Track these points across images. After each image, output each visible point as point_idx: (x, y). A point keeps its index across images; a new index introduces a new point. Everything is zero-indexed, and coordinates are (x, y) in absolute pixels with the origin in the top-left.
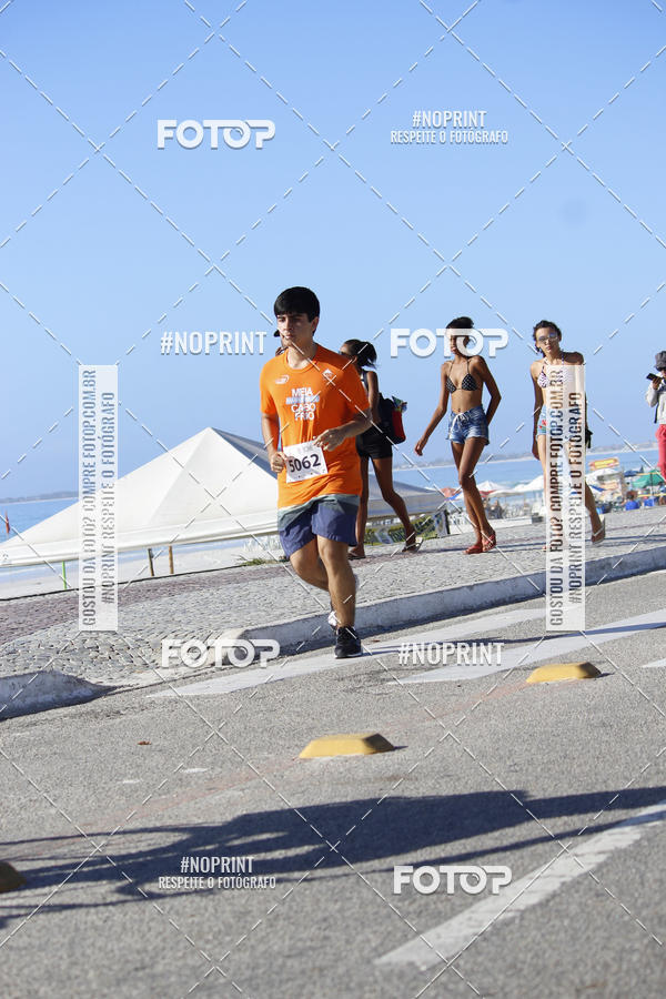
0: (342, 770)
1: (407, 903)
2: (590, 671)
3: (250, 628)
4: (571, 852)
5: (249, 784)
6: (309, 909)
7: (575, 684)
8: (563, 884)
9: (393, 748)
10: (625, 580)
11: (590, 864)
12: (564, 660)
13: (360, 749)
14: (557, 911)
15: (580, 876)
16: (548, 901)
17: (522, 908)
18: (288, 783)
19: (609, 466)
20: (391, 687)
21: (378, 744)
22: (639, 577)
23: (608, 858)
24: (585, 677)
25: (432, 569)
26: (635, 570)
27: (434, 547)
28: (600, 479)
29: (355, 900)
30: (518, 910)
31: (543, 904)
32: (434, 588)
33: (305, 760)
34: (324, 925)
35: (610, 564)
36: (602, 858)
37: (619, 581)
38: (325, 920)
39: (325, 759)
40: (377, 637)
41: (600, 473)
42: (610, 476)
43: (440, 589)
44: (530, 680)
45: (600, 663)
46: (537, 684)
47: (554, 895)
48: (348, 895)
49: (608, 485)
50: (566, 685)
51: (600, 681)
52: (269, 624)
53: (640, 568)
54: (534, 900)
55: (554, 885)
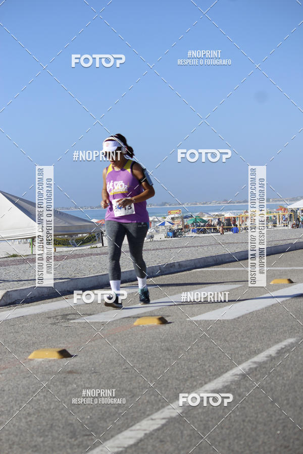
0: (47, 366)
1: (73, 440)
2: (163, 321)
3: (9, 290)
4: (149, 418)
5: (5, 371)
6: (28, 440)
7: (156, 327)
8: (146, 434)
9: (71, 356)
10: (181, 273)
11: (158, 424)
12: (151, 315)
13: (56, 356)
14: (142, 449)
15: (154, 430)
16: (138, 443)
17: (126, 446)
18: (22, 372)
19: (177, 213)
20: (72, 323)
21: (64, 354)
22: (188, 272)
23: (167, 422)
24: (161, 324)
25: (94, 264)
26: (186, 268)
27: (95, 252)
28: (173, 219)
29: (50, 437)
30: (124, 447)
31: (136, 445)
32: (94, 274)
33: (31, 360)
34: (35, 449)
35: (175, 265)
36: (164, 422)
37: (179, 274)
38: (35, 446)
39: (41, 360)
40: (67, 296)
41: (173, 216)
42: (177, 218)
43: (97, 274)
44: (135, 324)
45: (168, 316)
46: (138, 326)
47: (141, 440)
48: (47, 434)
49: (176, 222)
50: (151, 327)
51: (167, 326)
52: (18, 289)
53: (188, 268)
54: (132, 442)
55: (141, 435)
